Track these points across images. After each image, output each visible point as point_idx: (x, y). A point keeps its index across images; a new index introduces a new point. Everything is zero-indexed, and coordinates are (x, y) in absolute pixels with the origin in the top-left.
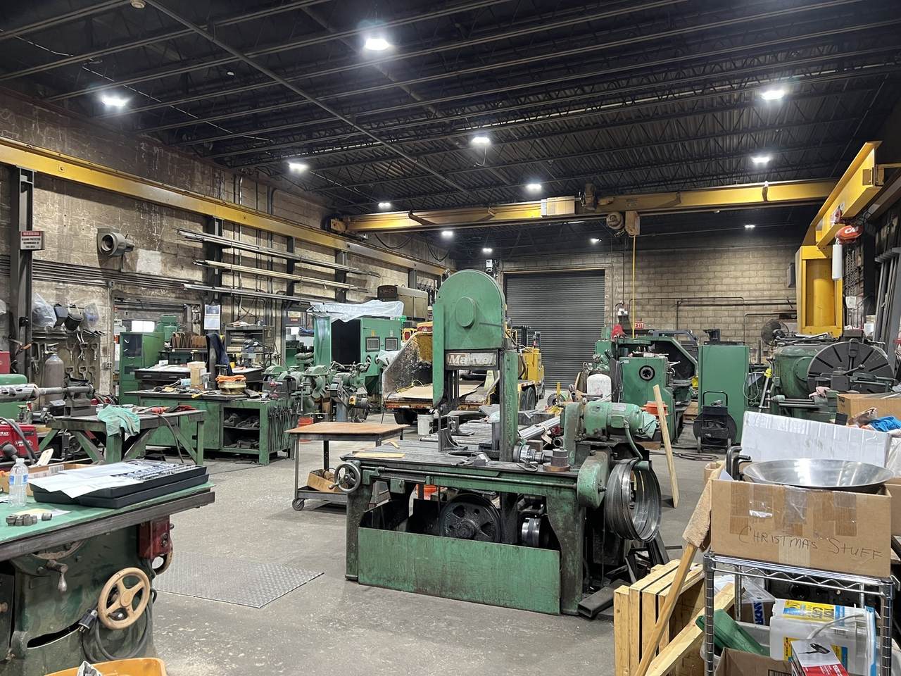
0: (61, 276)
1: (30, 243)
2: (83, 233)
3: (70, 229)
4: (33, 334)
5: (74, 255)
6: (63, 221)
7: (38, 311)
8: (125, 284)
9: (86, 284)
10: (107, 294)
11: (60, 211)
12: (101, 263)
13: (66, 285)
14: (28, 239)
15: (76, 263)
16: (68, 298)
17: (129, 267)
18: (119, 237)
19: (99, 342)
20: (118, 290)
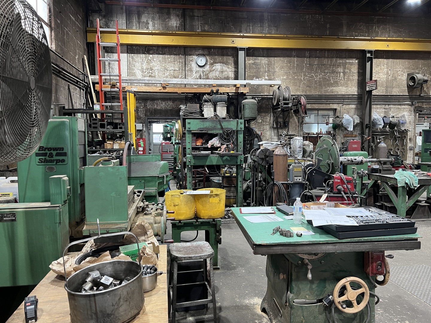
0: (387, 102)
1: (371, 87)
2: (399, 77)
3: (392, 77)
4: (372, 132)
5: (394, 90)
6: (388, 73)
7: (375, 120)
8: (423, 102)
9: (400, 105)
10: (412, 108)
11: (387, 68)
12: (409, 92)
13: (389, 106)
14: (370, 85)
15: (395, 94)
16: (390, 113)
17: (426, 93)
18: (419, 76)
19: (407, 135)
20: (419, 106)
